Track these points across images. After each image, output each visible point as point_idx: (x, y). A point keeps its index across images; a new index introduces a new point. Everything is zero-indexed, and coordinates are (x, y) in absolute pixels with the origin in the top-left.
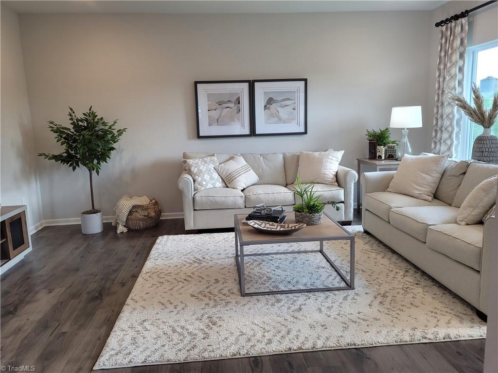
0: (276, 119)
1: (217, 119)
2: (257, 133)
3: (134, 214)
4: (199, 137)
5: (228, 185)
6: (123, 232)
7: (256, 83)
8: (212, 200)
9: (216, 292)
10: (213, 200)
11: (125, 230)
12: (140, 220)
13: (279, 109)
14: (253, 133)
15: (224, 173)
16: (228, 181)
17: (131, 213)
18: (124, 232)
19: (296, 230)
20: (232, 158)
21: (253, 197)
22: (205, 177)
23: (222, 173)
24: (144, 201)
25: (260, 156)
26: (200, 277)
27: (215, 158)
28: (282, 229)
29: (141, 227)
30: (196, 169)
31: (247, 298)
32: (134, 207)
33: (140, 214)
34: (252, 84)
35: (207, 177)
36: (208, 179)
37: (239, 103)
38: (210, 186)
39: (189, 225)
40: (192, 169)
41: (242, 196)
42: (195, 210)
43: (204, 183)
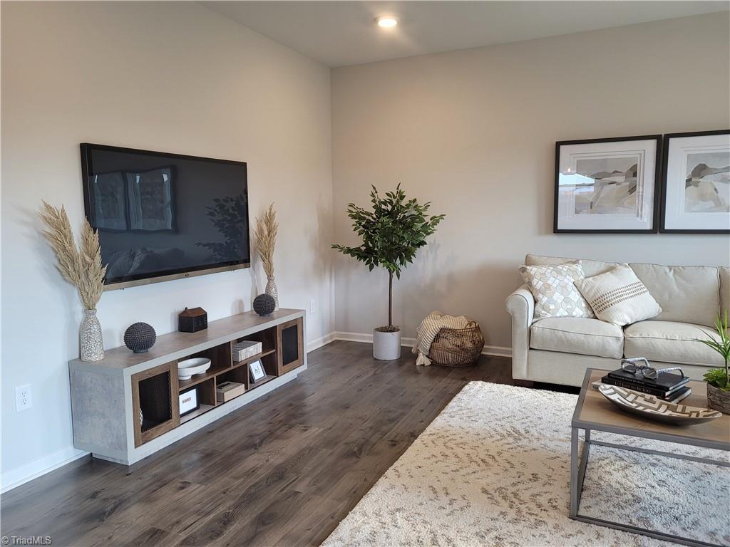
0: (711, 204)
1: (592, 203)
2: (666, 228)
3: (442, 340)
4: (556, 231)
5: (598, 316)
6: (424, 365)
7: (671, 140)
8: (561, 337)
10: (563, 337)
11: (428, 362)
12: (450, 350)
13: (719, 186)
14: (659, 226)
15: (591, 294)
16: (597, 309)
17: (437, 338)
18: (426, 365)
19: (697, 421)
20: (611, 269)
21: (640, 342)
22: (555, 298)
23: (588, 293)
24: (458, 323)
25: (668, 270)
27: (579, 268)
28: (668, 413)
29: (450, 361)
30: (541, 283)
31: (578, 525)
32: (442, 330)
33: (449, 343)
35: (558, 297)
36: (559, 301)
37: (635, 175)
38: (561, 312)
39: (520, 372)
40: (534, 282)
41: (618, 338)
42: (531, 349)
43: (552, 307)
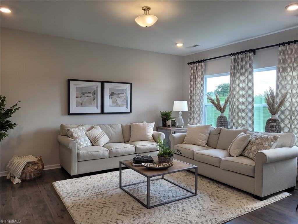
0: (115, 104)
1: (82, 103)
2: (105, 112)
3: (28, 168)
4: (69, 114)
5: (94, 144)
6: (18, 183)
7: (105, 83)
8: (90, 154)
9: (130, 209)
10: (91, 154)
11: (20, 181)
12: (32, 172)
13: (117, 99)
14: (102, 112)
15: (92, 137)
16: (94, 142)
17: (25, 168)
18: (19, 182)
19: (170, 167)
20: (92, 128)
21: (114, 150)
22: (82, 140)
24: (33, 159)
25: (108, 126)
26: (111, 203)
27: (84, 127)
28: (160, 167)
29: (32, 177)
30: (76, 135)
32: (28, 163)
33: (31, 169)
34: (103, 83)
35: (83, 139)
36: (83, 141)
37: (95, 94)
38: (85, 145)
39: (74, 172)
40: (74, 135)
41: (107, 151)
42: (78, 161)
43: (82, 143)
